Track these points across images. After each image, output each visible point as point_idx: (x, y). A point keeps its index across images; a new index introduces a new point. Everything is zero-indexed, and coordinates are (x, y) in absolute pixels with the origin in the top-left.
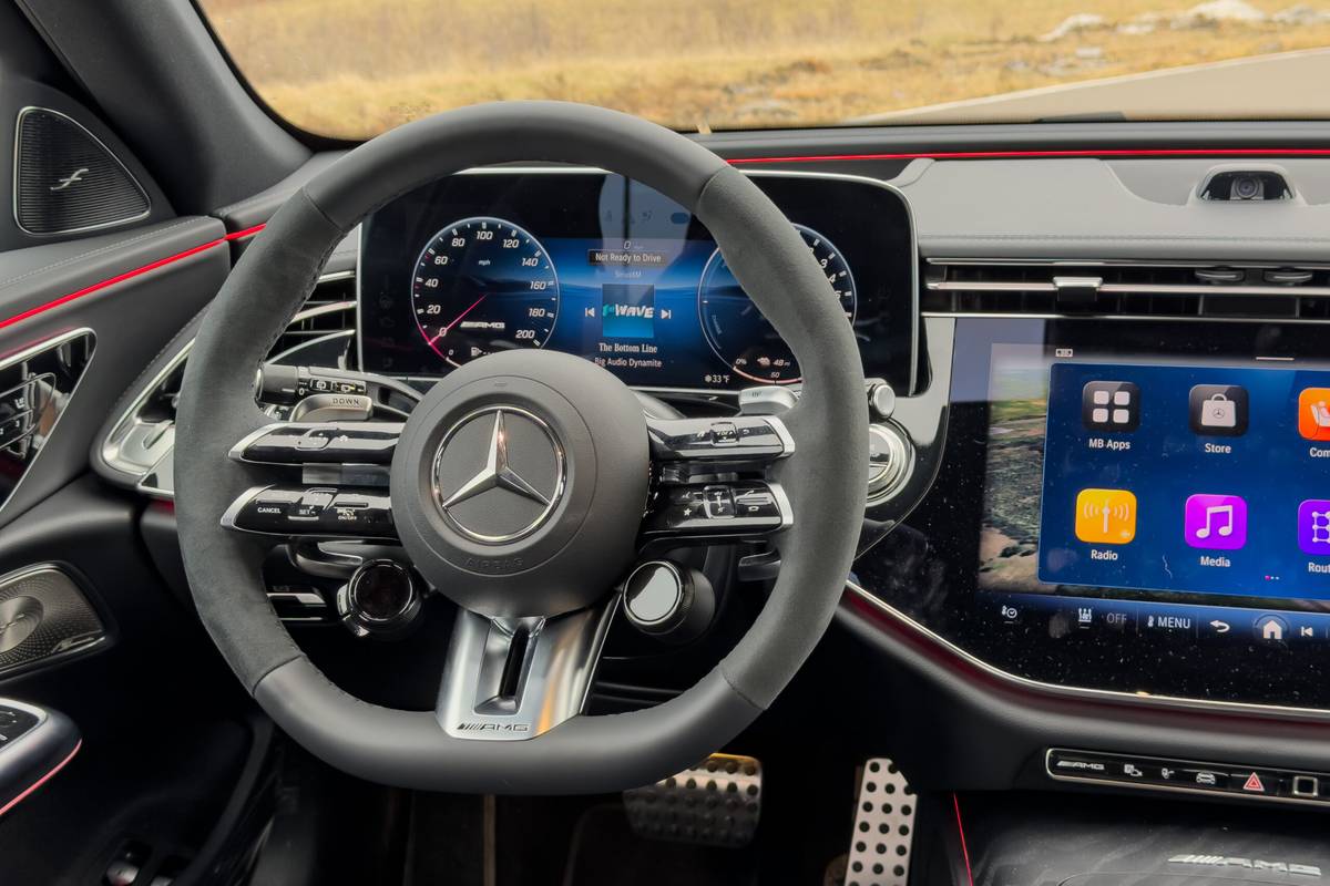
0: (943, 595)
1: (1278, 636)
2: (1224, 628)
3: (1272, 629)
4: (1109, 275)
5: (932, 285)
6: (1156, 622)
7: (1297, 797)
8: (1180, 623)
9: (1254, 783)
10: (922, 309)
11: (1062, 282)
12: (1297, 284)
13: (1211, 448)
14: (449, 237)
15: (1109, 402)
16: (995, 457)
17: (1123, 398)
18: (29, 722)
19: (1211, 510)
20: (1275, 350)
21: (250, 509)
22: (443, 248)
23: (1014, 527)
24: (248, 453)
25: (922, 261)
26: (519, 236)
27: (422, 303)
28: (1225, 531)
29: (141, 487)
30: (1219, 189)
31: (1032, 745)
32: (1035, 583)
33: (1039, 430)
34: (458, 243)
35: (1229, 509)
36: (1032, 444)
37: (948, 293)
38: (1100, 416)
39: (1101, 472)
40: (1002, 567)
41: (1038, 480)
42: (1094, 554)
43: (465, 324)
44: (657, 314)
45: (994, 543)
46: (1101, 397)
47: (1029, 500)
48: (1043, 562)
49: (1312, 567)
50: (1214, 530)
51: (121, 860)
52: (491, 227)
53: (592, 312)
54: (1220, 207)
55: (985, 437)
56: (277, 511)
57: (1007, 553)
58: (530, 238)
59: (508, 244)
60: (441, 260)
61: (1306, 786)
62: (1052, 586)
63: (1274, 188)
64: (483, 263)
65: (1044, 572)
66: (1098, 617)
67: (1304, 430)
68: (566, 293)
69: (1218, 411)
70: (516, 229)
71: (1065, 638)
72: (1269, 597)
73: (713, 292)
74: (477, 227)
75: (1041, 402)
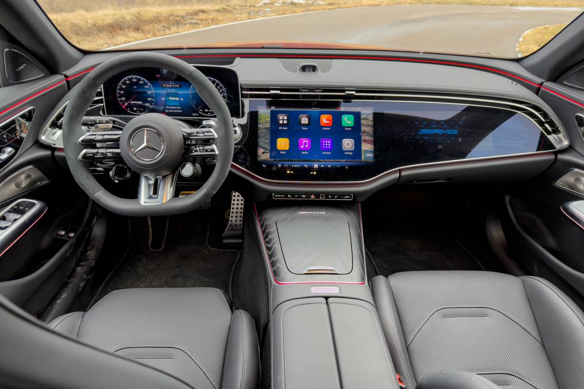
0: (250, 163)
2: (307, 166)
3: (316, 166)
4: (282, 90)
5: (243, 92)
6: (294, 166)
7: (321, 198)
8: (299, 166)
9: (313, 197)
10: (242, 97)
11: (272, 92)
12: (320, 92)
13: (303, 128)
14: (125, 81)
15: (283, 119)
16: (260, 132)
17: (286, 118)
18: (34, 204)
19: (304, 142)
20: (316, 106)
21: (85, 155)
22: (124, 83)
23: (264, 147)
24: (83, 141)
25: (241, 87)
26: (143, 80)
27: (120, 97)
28: (307, 146)
29: (53, 146)
30: (304, 69)
31: (270, 193)
32: (269, 159)
33: (268, 125)
34: (127, 82)
35: (307, 141)
36: (267, 129)
37: (247, 94)
38: (281, 122)
39: (282, 134)
40: (262, 156)
41: (269, 137)
42: (281, 152)
43: (131, 102)
44: (180, 99)
45: (260, 151)
46: (281, 118)
47: (267, 141)
48: (271, 155)
49: (323, 153)
50: (304, 146)
51: (60, 229)
52: (136, 78)
53: (164, 99)
54: (304, 73)
55: (257, 128)
56: (92, 155)
57: (263, 153)
58: (146, 81)
59: (141, 82)
60: (124, 87)
61: (322, 196)
62: (273, 160)
63: (314, 68)
64: (135, 87)
65: (271, 157)
66: (282, 166)
67: (322, 124)
68: (157, 94)
69: (305, 120)
70: (142, 79)
71: (276, 170)
72: (315, 160)
73: (193, 94)
74: (132, 78)
75: (269, 119)
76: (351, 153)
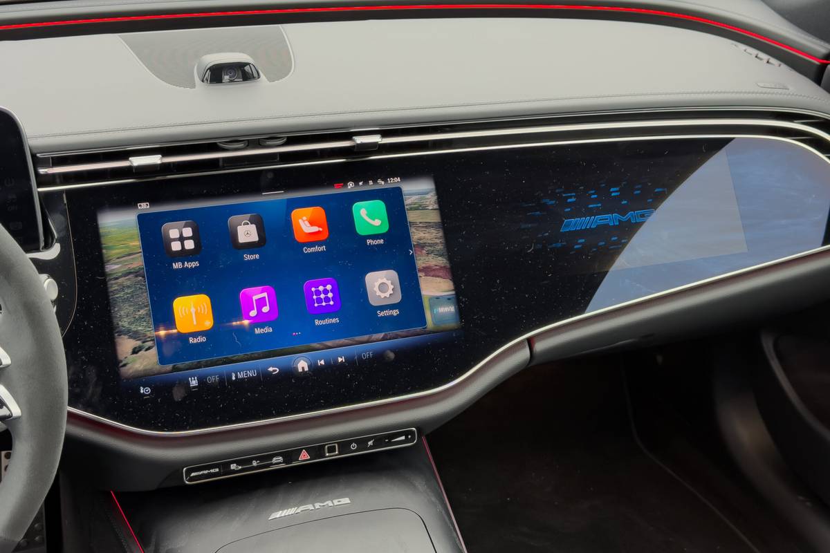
0: (99, 390)
1: (306, 369)
2: (276, 371)
3: (302, 365)
4: (165, 152)
5: (42, 171)
6: (236, 377)
8: (250, 374)
9: (304, 456)
12: (280, 146)
13: (248, 257)
15: (179, 236)
16: (113, 286)
17: (188, 232)
19: (255, 298)
20: (273, 187)
23: (136, 332)
25: (34, 156)
28: (266, 309)
30: (216, 74)
32: (158, 367)
33: (138, 262)
35: (265, 295)
36: (136, 273)
37: (54, 175)
38: (176, 246)
39: (188, 284)
40: (134, 361)
41: (145, 297)
42: (191, 340)
45: (125, 346)
46: (174, 233)
47: (142, 312)
48: (160, 353)
49: (317, 322)
50: (259, 310)
54: (217, 87)
55: (103, 274)
57: (135, 351)
61: (332, 450)
62: (169, 367)
63: (242, 73)
65: (162, 359)
66: (202, 381)
67: (299, 238)
69: (247, 233)
71: (184, 399)
72: (297, 346)
75: (136, 243)
76: (395, 312)
